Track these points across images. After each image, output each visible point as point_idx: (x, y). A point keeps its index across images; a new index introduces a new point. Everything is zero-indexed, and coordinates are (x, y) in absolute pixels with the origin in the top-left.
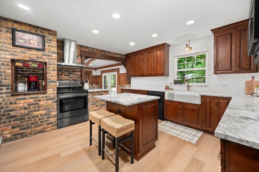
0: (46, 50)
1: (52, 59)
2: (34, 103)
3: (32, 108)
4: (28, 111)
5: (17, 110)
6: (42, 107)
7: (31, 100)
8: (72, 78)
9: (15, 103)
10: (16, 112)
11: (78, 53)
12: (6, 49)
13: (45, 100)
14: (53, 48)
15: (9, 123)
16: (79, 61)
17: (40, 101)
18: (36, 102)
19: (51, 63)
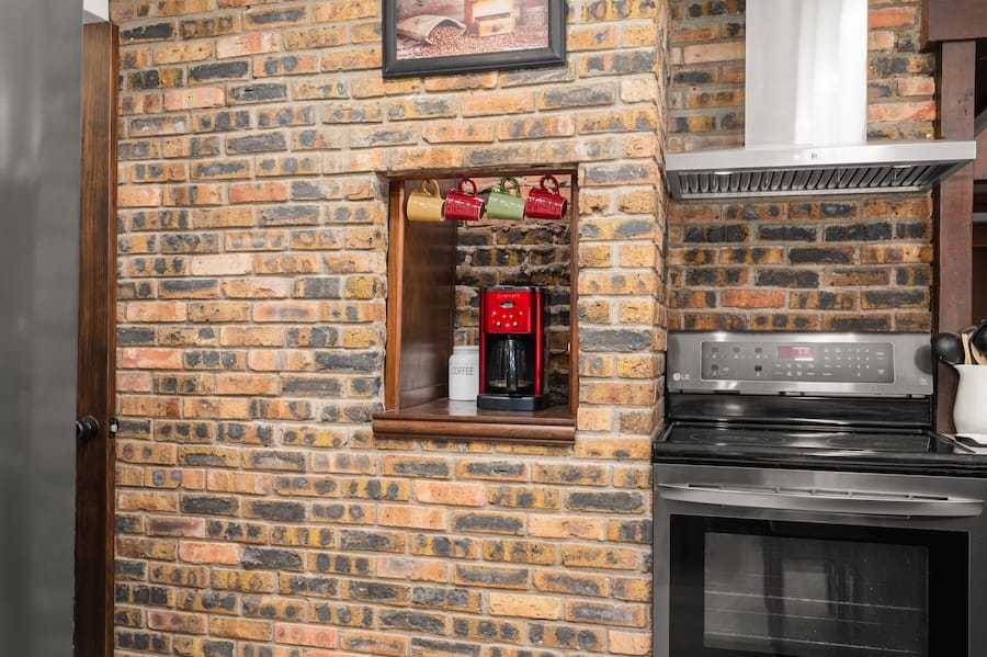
0: (571, 58)
1: (616, 126)
2: (491, 518)
3: (478, 551)
4: (460, 571)
5: (398, 548)
6: (538, 558)
7: (472, 484)
8: (826, 301)
9: (393, 495)
10: (397, 565)
11: (899, 30)
12: (358, 106)
13: (561, 505)
14: (626, 23)
15: (364, 633)
16: (908, 110)
17: (526, 501)
18: (506, 514)
19: (609, 167)
